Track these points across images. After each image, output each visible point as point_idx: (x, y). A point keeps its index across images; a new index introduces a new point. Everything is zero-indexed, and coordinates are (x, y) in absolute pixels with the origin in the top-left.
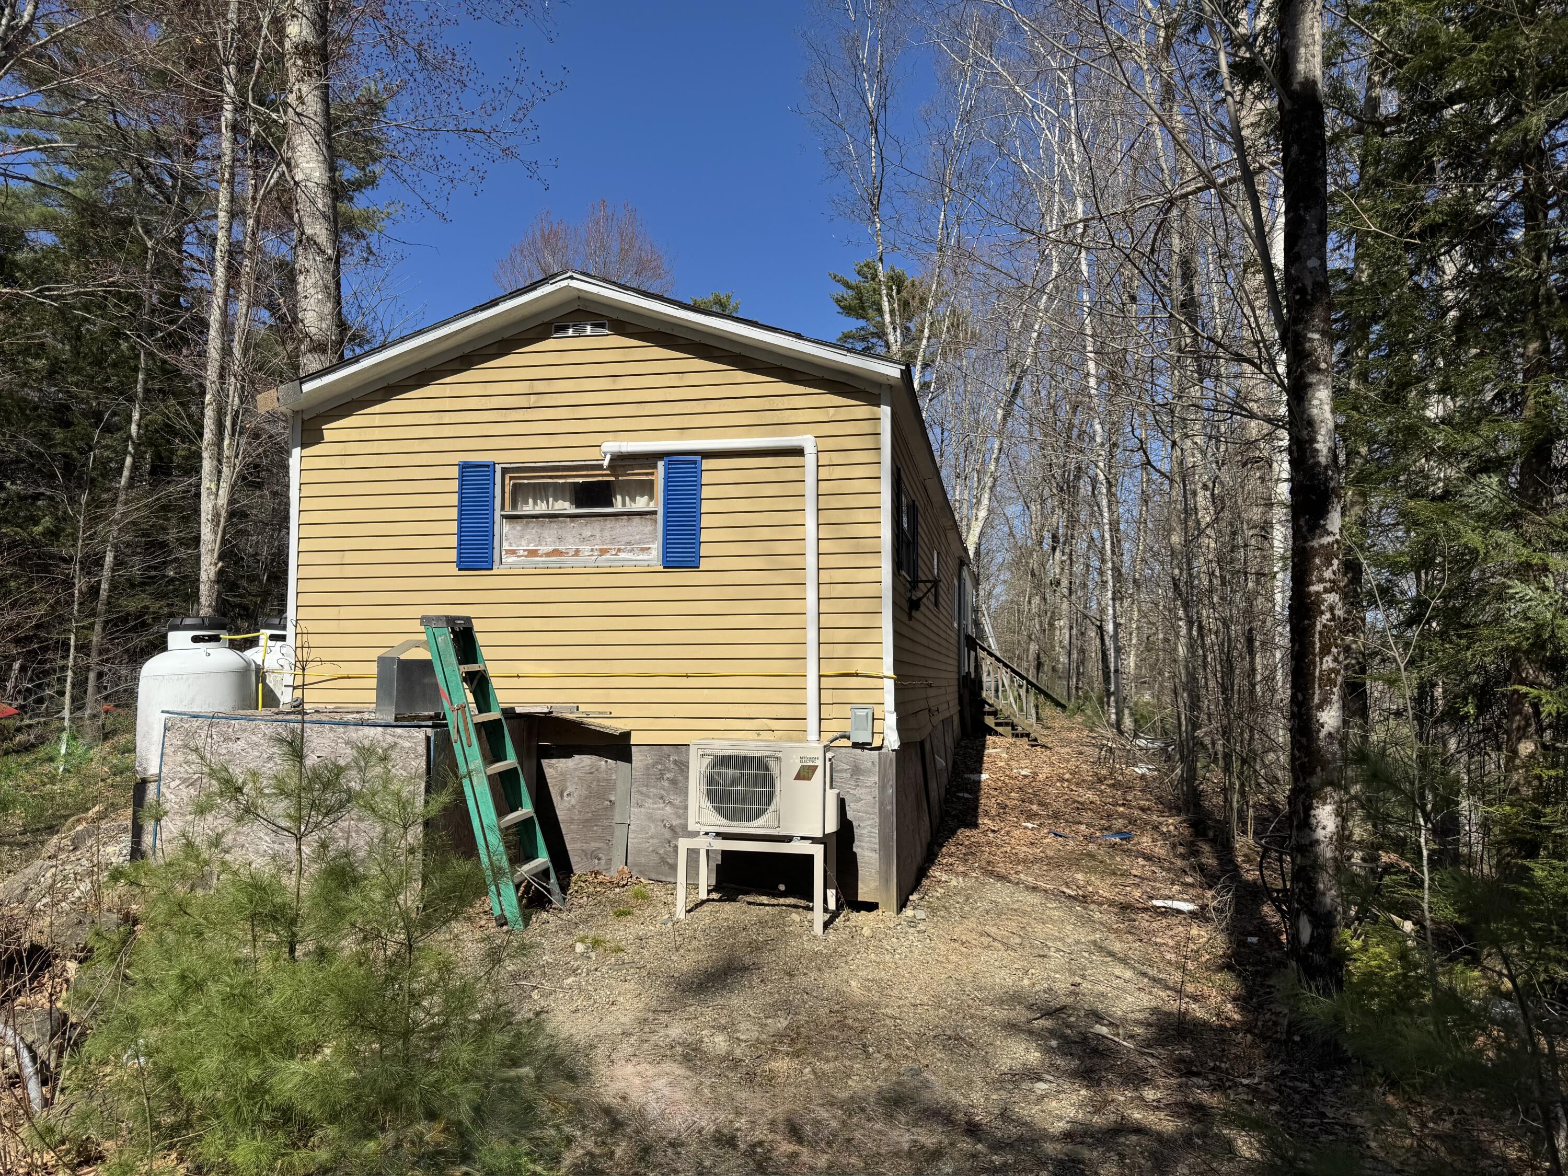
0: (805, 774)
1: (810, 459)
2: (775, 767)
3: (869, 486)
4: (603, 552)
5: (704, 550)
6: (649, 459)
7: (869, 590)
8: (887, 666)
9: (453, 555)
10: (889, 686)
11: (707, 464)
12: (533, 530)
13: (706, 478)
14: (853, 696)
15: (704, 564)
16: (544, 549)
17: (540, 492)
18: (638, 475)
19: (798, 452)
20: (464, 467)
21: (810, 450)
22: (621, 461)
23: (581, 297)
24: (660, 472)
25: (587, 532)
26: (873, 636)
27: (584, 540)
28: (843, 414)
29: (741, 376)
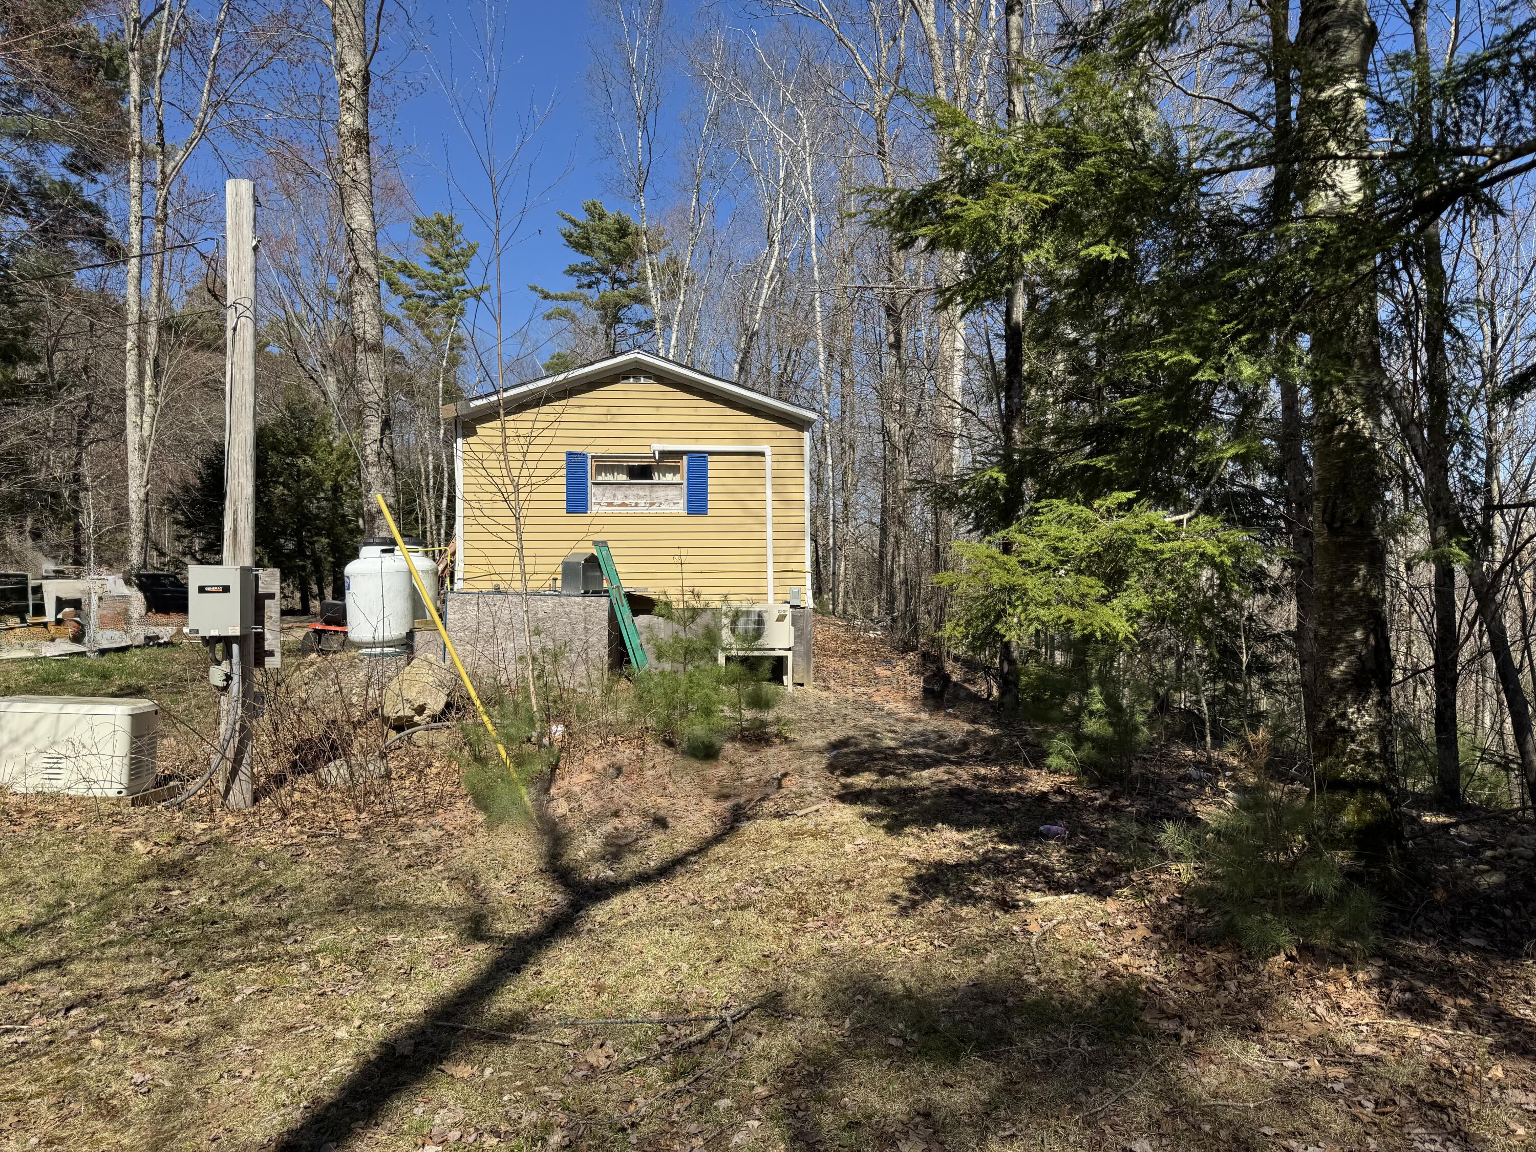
0: (781, 618)
1: (768, 458)
2: (766, 616)
3: (798, 473)
4: (652, 504)
5: (710, 505)
6: (679, 454)
7: (798, 528)
8: (808, 567)
9: (564, 505)
10: (808, 576)
11: (710, 458)
12: (610, 490)
13: (710, 466)
14: (789, 582)
15: (710, 512)
16: (616, 502)
17: (611, 469)
18: (670, 463)
19: (762, 454)
20: (569, 454)
21: (768, 453)
22: (664, 454)
23: (637, 361)
24: (684, 462)
25: (641, 493)
26: (800, 551)
27: (639, 497)
28: (785, 435)
29: (729, 411)
